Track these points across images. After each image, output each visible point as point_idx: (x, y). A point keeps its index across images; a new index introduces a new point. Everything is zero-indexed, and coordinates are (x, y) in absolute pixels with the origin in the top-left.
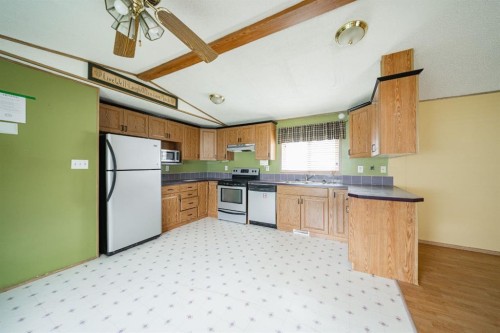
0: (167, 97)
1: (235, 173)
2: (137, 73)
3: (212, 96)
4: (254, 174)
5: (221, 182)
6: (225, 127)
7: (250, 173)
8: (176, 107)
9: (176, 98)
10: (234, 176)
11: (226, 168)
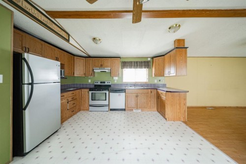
0: (64, 33)
1: (97, 84)
2: (47, 10)
3: (94, 39)
4: (109, 84)
5: (91, 89)
6: (89, 57)
7: (106, 84)
8: (68, 41)
9: (69, 35)
10: (95, 85)
11: (90, 81)
